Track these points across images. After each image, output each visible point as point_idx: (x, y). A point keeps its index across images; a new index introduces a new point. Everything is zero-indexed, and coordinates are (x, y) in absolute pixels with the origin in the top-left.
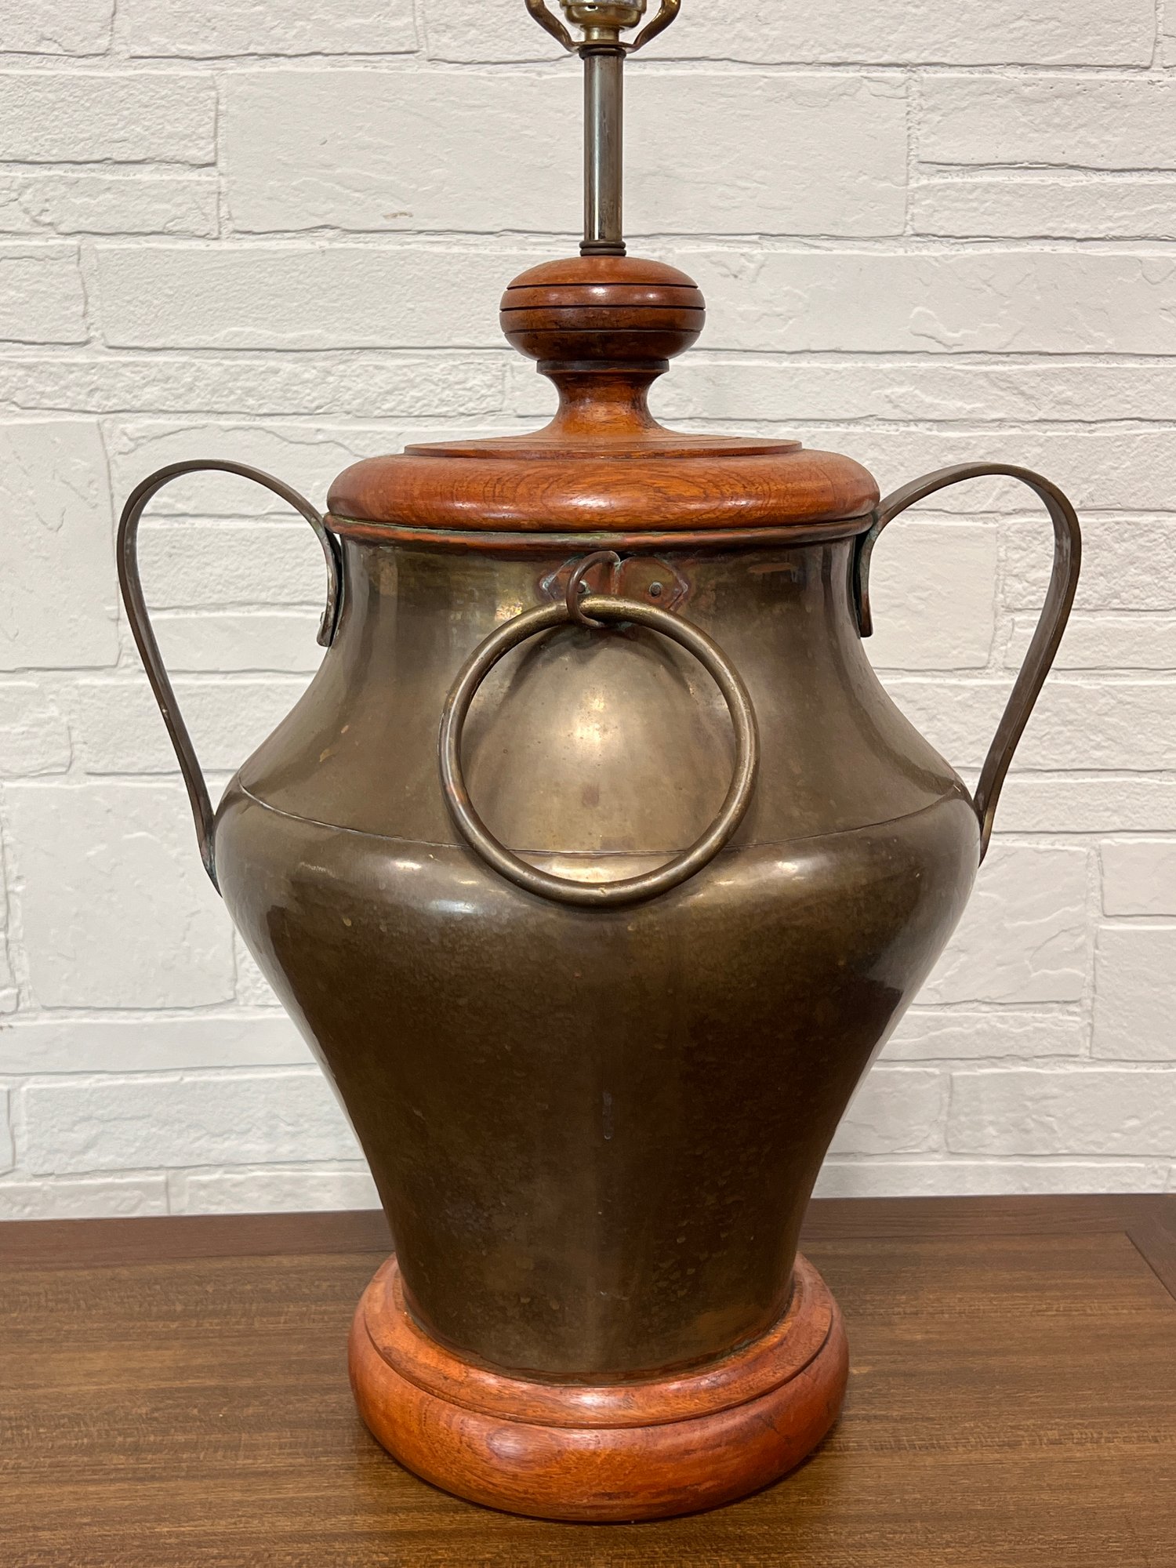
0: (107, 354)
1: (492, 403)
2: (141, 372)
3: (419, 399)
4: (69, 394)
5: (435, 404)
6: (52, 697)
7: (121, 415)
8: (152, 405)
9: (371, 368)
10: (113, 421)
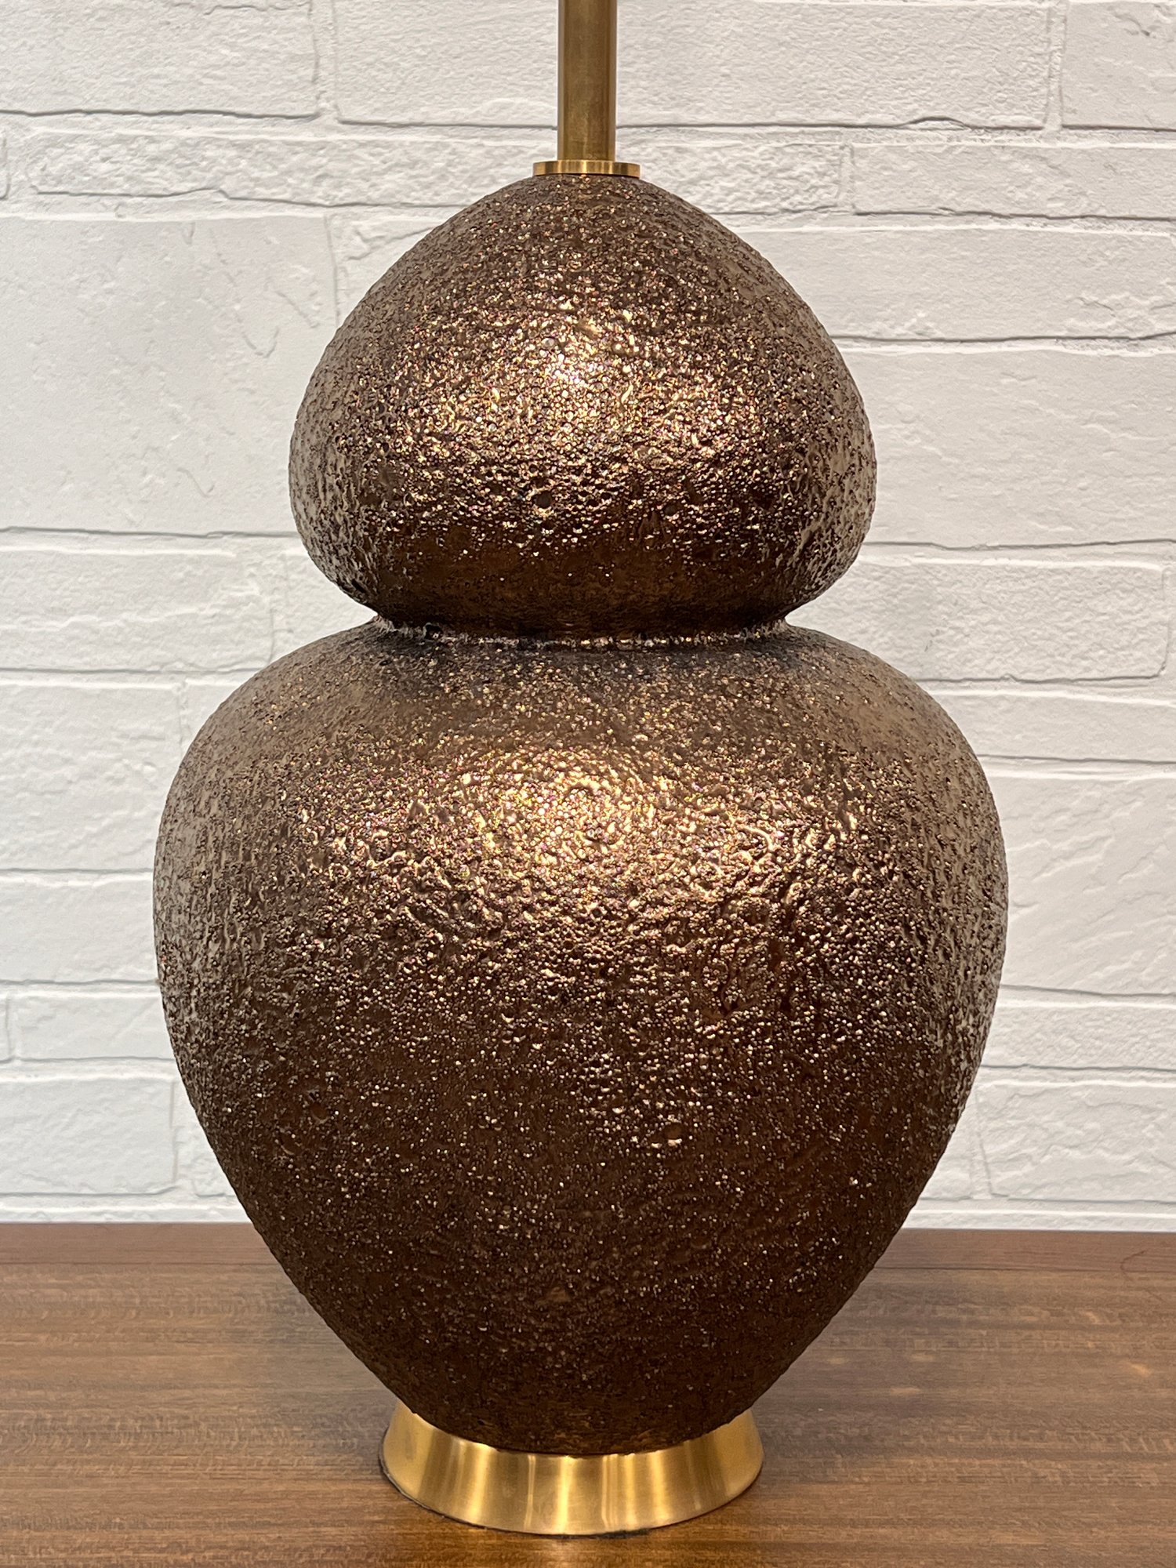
0: (339, 131)
1: (825, 197)
2: (381, 154)
3: (730, 191)
4: (290, 180)
5: (750, 197)
6: (252, 570)
7: (354, 209)
8: (393, 196)
9: (670, 152)
10: (344, 217)
